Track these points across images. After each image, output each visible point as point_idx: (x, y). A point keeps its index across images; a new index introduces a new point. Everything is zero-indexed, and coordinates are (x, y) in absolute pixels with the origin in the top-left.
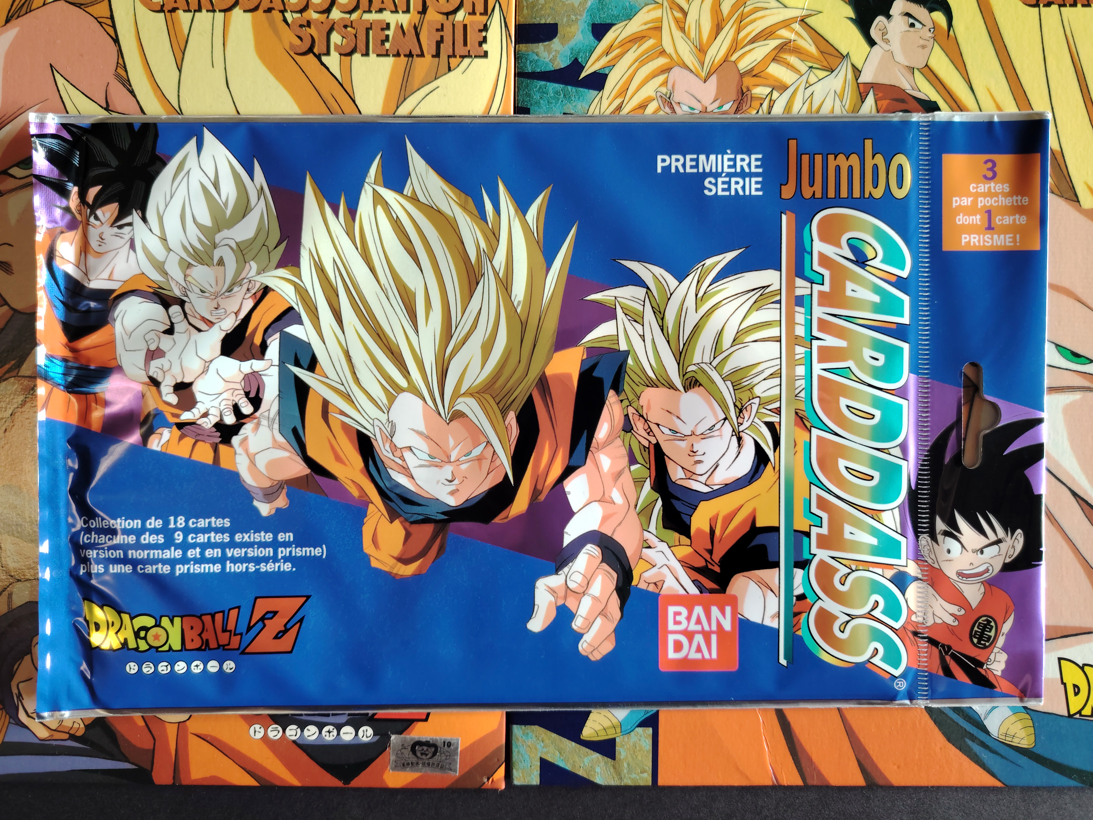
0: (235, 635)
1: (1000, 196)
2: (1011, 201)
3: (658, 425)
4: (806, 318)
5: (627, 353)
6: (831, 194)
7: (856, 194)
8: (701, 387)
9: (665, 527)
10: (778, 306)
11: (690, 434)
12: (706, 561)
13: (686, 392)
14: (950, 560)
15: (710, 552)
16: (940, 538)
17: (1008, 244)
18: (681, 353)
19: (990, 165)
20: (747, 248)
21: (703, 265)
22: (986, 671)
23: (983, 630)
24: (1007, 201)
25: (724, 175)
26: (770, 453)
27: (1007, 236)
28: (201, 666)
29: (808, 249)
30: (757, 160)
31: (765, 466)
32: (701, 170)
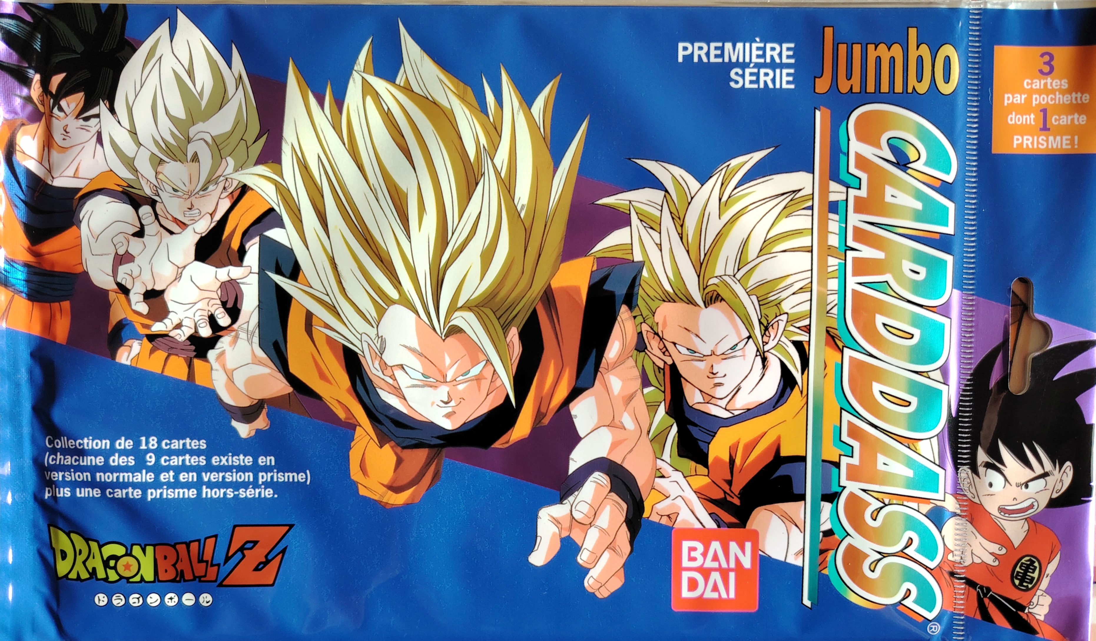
0: (212, 565)
1: (1057, 93)
2: (1070, 98)
3: (675, 344)
4: (840, 226)
5: (642, 264)
6: (871, 88)
7: (899, 88)
8: (723, 302)
9: (680, 455)
10: (810, 212)
11: (710, 354)
12: (725, 492)
13: (706, 307)
14: (992, 495)
15: (730, 483)
16: (981, 470)
17: (1064, 146)
18: (701, 264)
19: (1047, 58)
20: (776, 147)
21: (728, 166)
22: (1028, 616)
23: (1026, 571)
24: (1065, 99)
25: (752, 65)
26: (797, 375)
27: (1064, 138)
28: (176, 599)
29: (844, 149)
30: (788, 49)
31: (792, 389)
32: (727, 60)
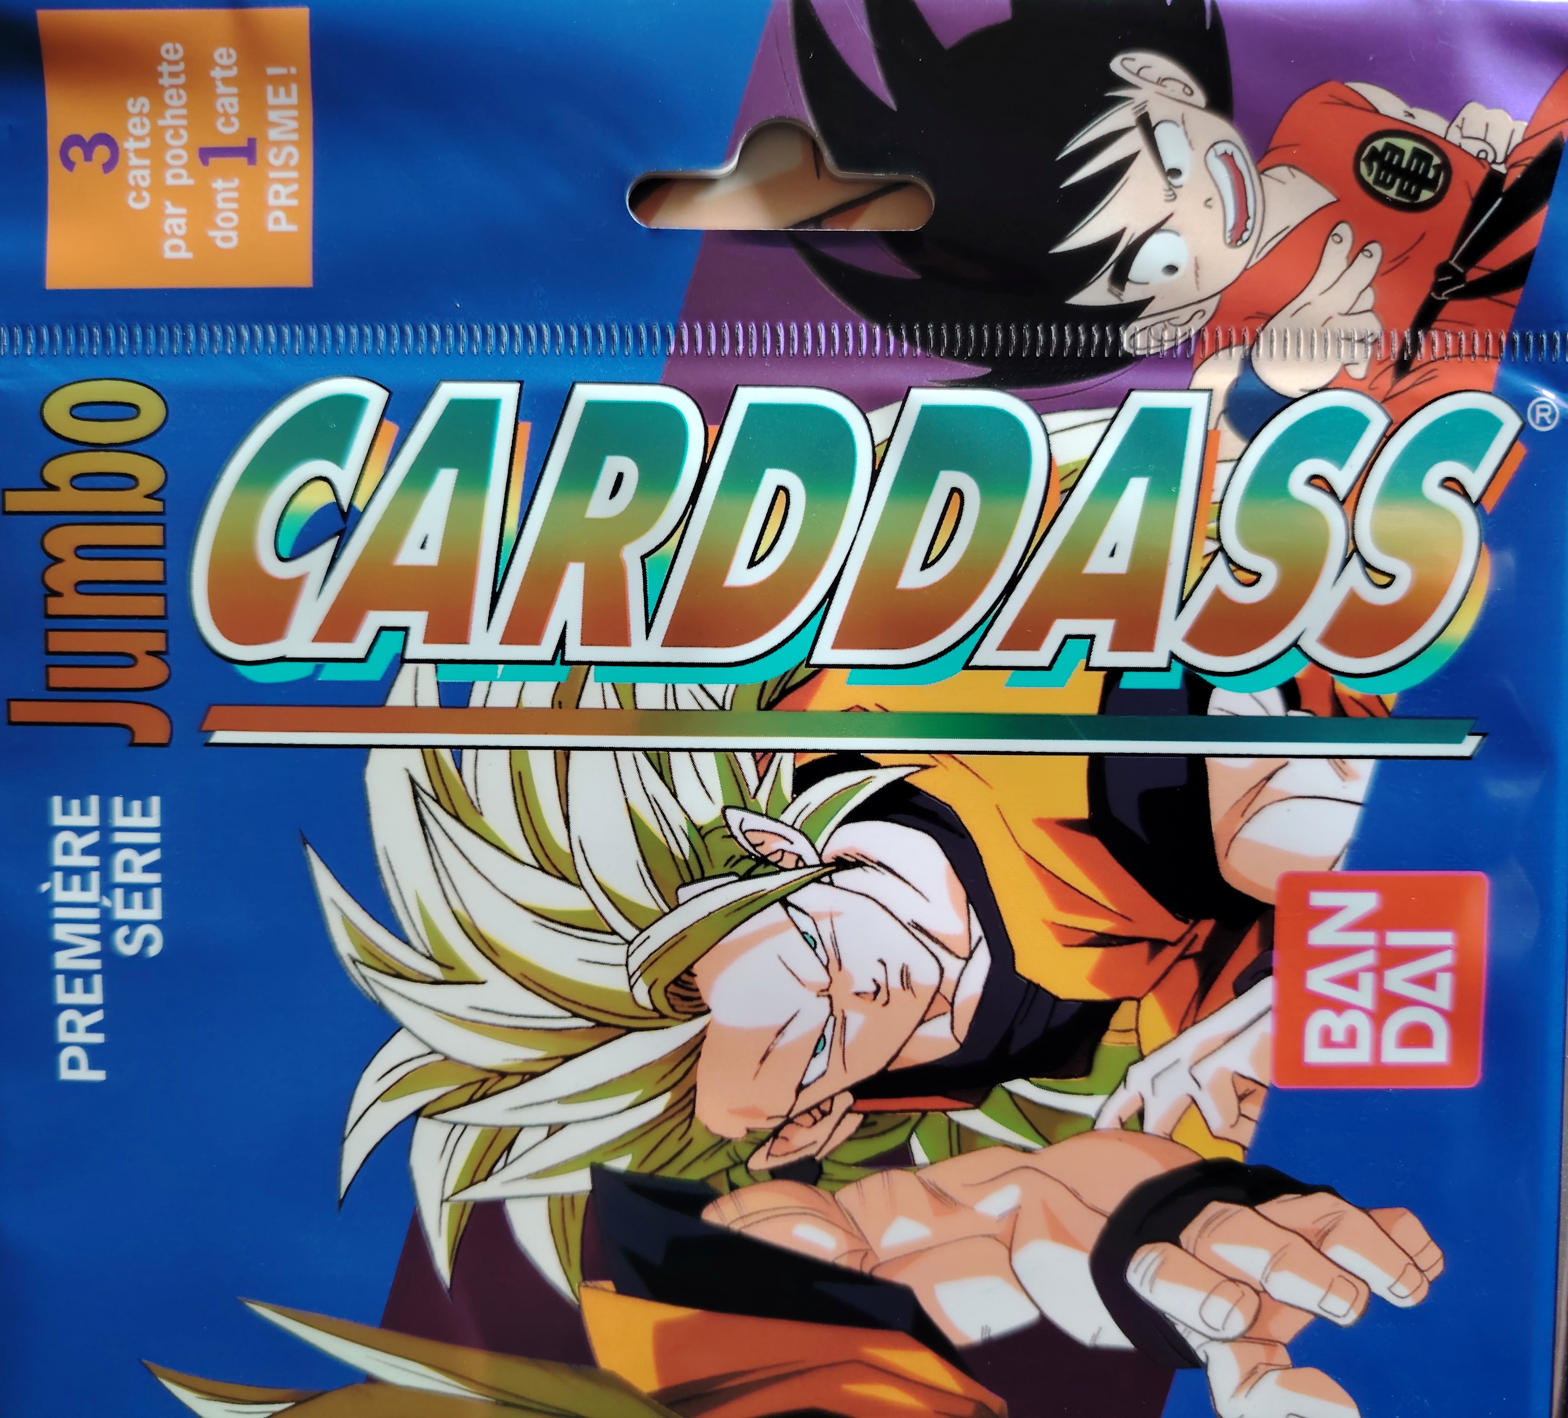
1: (161, 123)
2: (173, 91)
3: (801, 1088)
5: (599, 1173)
6: (152, 606)
7: (151, 535)
8: (696, 969)
9: (1086, 1070)
10: (468, 755)
11: (826, 1001)
12: (1182, 957)
13: (708, 1011)
14: (1197, 266)
15: (1157, 945)
16: (1131, 294)
17: (294, 100)
18: (599, 1024)
19: (76, 153)
20: (305, 842)
21: (354, 961)
22: (1513, 166)
23: (1397, 171)
24: (175, 102)
25: (106, 902)
26: (881, 779)
27: (271, 100)
29: (307, 669)
30: (66, 811)
32: (96, 964)
